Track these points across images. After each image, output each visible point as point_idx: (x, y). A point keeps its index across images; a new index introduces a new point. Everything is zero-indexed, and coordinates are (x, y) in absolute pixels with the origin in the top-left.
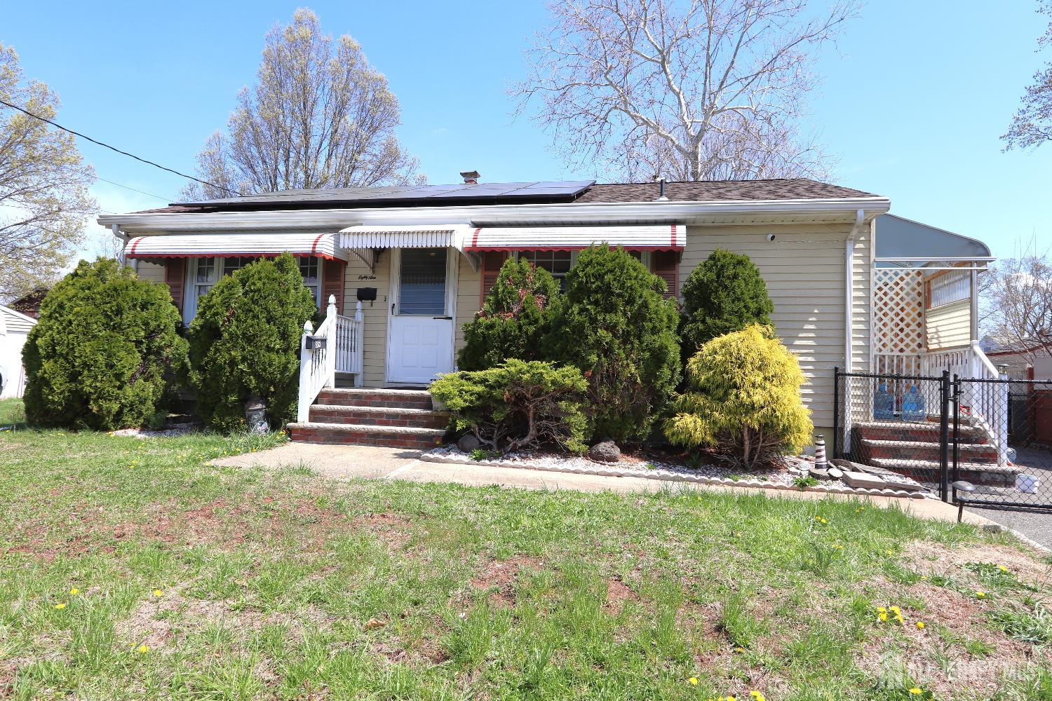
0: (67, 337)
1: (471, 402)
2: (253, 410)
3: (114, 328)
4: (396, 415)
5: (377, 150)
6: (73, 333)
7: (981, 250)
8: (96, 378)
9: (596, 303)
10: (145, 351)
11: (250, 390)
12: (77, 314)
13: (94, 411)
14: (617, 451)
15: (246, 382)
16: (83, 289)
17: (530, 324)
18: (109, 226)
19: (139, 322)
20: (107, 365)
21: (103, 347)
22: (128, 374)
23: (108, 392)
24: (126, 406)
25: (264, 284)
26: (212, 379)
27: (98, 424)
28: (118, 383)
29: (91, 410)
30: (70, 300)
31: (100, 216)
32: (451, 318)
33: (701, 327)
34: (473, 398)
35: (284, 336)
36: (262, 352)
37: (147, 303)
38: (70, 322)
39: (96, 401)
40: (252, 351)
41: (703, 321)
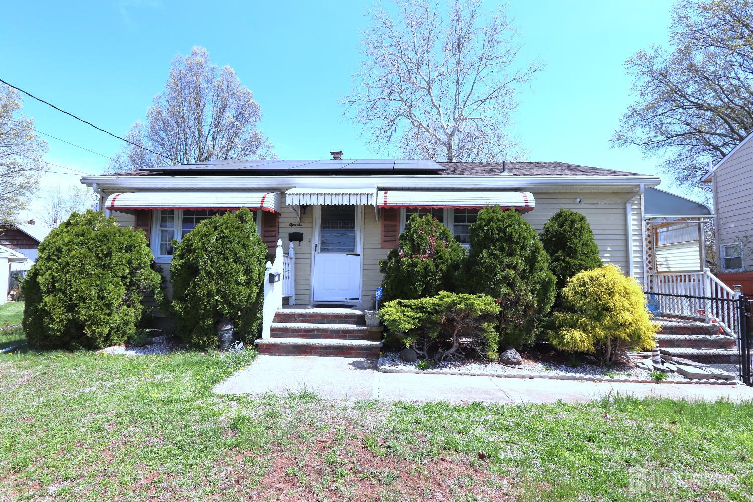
0: (65, 276)
1: (414, 324)
2: (224, 331)
3: (104, 267)
4: (338, 331)
5: (247, 136)
6: (70, 272)
7: (705, 211)
8: (89, 308)
9: (502, 249)
10: (128, 284)
11: (223, 315)
12: (73, 256)
13: (88, 335)
14: (518, 357)
15: (220, 309)
16: (77, 236)
17: (443, 263)
18: (90, 185)
19: (124, 261)
20: (99, 298)
21: (96, 282)
22: (116, 303)
23: (100, 319)
24: (114, 329)
25: (230, 232)
26: (192, 307)
27: (91, 345)
28: (108, 312)
29: (86, 334)
30: (66, 245)
31: (83, 177)
32: (359, 255)
33: (564, 264)
34: (416, 321)
35: (247, 272)
36: (233, 285)
37: (130, 247)
38: (68, 263)
39: (90, 327)
40: (225, 285)
41: (564, 260)
